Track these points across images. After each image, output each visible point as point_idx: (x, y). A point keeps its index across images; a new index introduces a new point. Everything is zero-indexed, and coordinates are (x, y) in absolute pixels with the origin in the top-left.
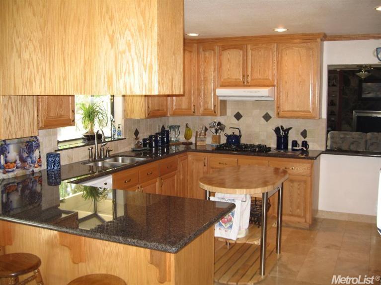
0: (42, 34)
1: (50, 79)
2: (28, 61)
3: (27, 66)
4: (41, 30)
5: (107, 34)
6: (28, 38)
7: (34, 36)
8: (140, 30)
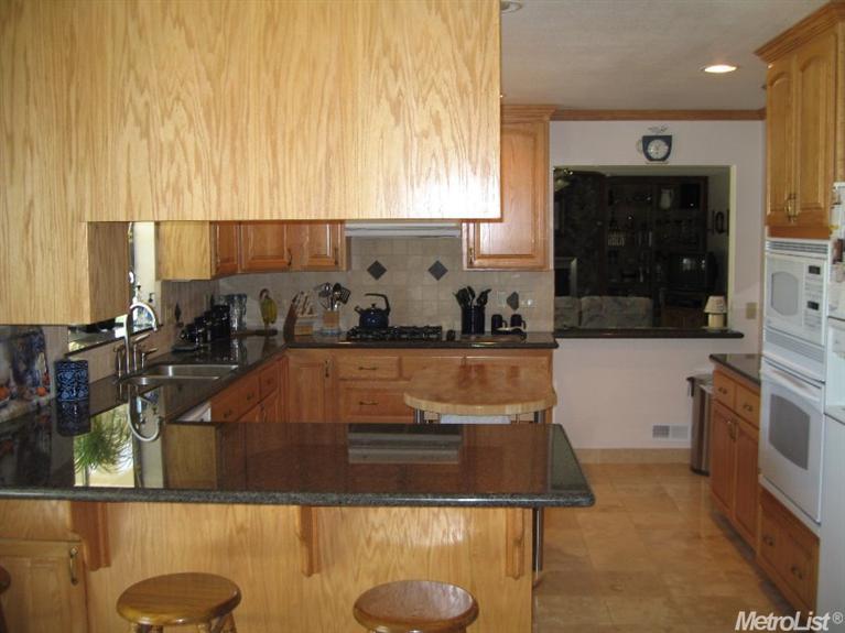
0: (212, 86)
1: (235, 186)
2: (172, 146)
3: (166, 157)
4: (209, 79)
5: (383, 95)
6: (170, 94)
7: (189, 93)
8: (462, 91)
